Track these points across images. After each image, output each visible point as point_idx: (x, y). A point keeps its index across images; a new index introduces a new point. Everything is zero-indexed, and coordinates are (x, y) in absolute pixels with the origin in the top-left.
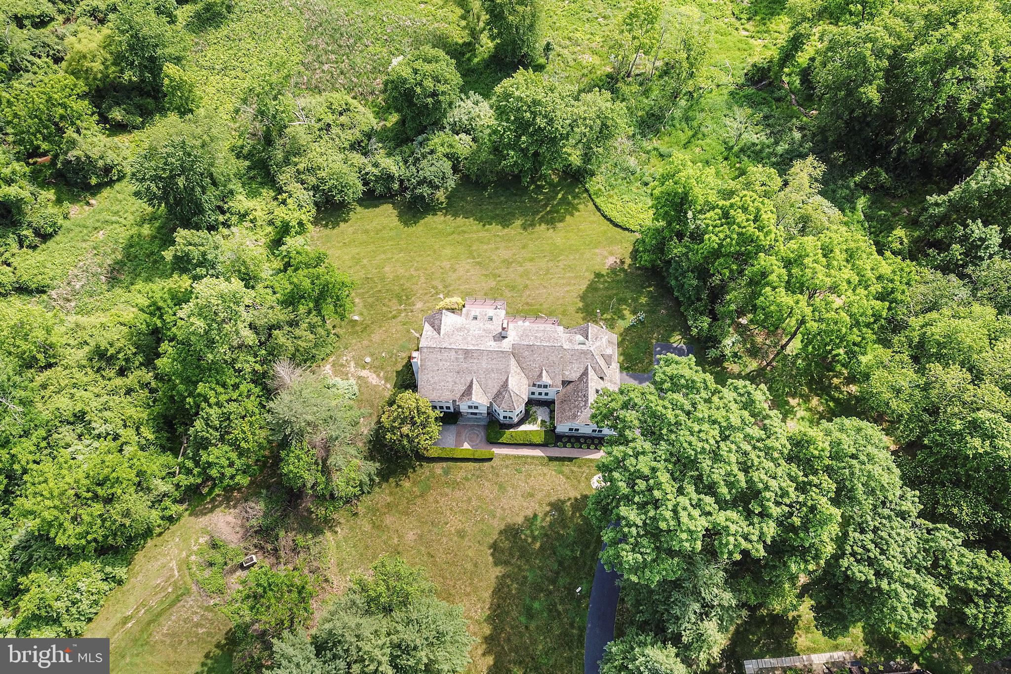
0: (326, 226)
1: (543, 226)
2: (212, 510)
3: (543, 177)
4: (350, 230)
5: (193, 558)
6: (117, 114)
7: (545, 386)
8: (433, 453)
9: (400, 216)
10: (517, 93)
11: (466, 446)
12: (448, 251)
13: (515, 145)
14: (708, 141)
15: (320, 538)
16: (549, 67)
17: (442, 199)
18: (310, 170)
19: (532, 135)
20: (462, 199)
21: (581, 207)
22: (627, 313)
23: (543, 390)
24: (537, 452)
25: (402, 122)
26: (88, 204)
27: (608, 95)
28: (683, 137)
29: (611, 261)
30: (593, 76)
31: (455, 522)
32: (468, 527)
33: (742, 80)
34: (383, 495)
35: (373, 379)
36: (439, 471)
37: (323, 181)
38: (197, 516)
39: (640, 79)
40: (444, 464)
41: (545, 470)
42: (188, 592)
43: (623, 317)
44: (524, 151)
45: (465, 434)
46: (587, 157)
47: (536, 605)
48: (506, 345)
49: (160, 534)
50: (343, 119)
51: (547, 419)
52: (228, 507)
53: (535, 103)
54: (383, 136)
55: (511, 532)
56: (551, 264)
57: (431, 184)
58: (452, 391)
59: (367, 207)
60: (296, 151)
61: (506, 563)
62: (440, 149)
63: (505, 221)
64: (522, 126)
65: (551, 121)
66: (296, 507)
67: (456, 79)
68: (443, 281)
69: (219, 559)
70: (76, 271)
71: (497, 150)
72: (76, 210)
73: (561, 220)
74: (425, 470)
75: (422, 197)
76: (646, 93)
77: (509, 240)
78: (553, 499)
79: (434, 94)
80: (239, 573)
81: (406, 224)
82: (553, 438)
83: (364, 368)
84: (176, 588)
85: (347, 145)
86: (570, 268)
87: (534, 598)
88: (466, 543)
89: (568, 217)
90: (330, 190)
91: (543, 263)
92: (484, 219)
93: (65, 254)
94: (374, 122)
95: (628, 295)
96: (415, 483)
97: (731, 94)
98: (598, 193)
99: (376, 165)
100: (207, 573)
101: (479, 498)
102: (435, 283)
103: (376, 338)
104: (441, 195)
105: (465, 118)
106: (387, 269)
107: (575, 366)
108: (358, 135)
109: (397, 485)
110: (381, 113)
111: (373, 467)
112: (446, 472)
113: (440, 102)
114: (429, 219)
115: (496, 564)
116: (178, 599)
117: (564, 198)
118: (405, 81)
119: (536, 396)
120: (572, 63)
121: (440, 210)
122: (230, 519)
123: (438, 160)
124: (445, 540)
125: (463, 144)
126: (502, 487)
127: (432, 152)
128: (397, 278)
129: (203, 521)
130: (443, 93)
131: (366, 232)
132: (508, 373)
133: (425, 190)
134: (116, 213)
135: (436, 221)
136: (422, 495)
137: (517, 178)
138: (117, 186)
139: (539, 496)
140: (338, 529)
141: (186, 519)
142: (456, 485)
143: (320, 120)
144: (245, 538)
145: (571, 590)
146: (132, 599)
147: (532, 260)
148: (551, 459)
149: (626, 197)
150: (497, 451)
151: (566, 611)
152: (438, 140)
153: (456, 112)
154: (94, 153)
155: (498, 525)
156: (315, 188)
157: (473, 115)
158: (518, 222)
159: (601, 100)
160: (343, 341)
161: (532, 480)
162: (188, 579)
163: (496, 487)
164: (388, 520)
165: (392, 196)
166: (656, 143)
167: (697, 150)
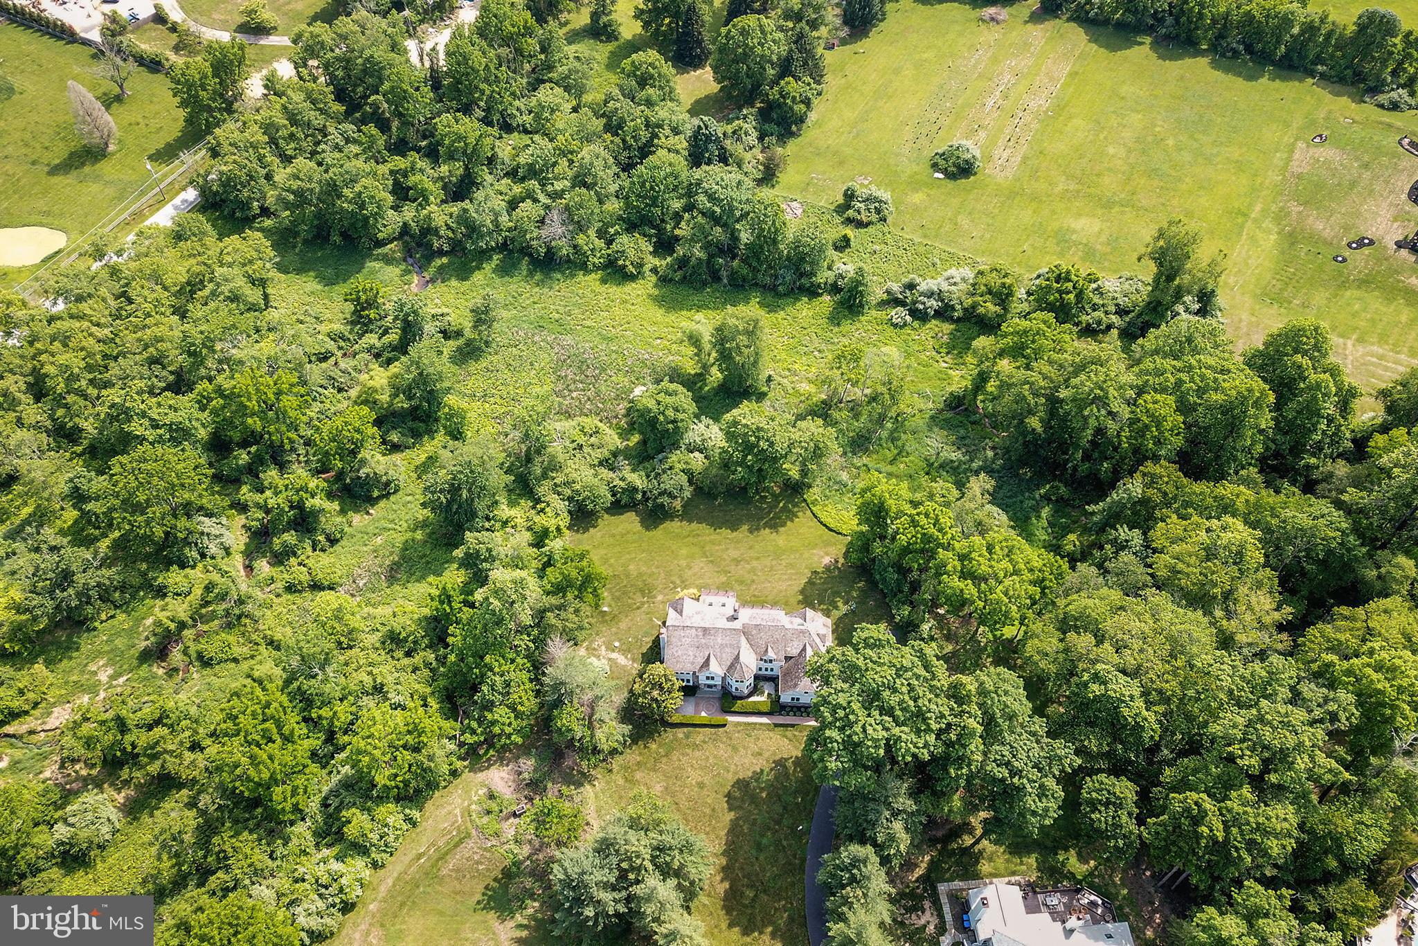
0: (578, 531)
1: (767, 530)
2: (488, 768)
3: (767, 489)
4: (599, 534)
5: (473, 807)
6: (394, 437)
7: (771, 661)
8: (675, 719)
9: (642, 522)
10: (744, 421)
11: (703, 714)
12: (684, 551)
13: (742, 463)
14: (911, 458)
15: (582, 789)
16: (771, 395)
17: (679, 507)
18: (567, 484)
19: (756, 455)
20: (697, 507)
21: (800, 514)
22: (840, 604)
23: (769, 665)
24: (765, 720)
25: (644, 442)
26: (368, 513)
27: (820, 422)
28: (890, 455)
29: (827, 560)
30: (810, 402)
31: (694, 776)
32: (707, 780)
33: (942, 406)
34: (632, 756)
35: (621, 660)
36: (681, 735)
37: (578, 493)
38: (475, 772)
39: (851, 405)
40: (686, 730)
41: (771, 734)
42: (468, 836)
43: (836, 608)
44: (750, 468)
45: (702, 704)
46: (804, 472)
47: (765, 841)
48: (737, 625)
49: (445, 787)
50: (593, 439)
51: (773, 692)
52: (502, 765)
53: (759, 429)
54: (627, 453)
55: (742, 784)
56: (774, 563)
57: (671, 495)
58: (693, 663)
59: (613, 515)
60: (553, 466)
61: (740, 807)
62: (678, 466)
63: (734, 527)
64: (748, 448)
65: (772, 444)
66: (560, 765)
67: (692, 408)
68: (680, 576)
69: (494, 807)
70: (360, 571)
71: (726, 465)
72: (357, 519)
73: (784, 525)
74: (669, 735)
75: (662, 505)
76: (856, 416)
77: (738, 542)
78: (777, 758)
79: (674, 422)
80: (512, 820)
81: (648, 529)
82: (778, 708)
83: (613, 651)
84: (459, 832)
85: (596, 462)
86: (791, 566)
87: (763, 836)
88: (705, 792)
89: (789, 523)
90: (584, 500)
91: (768, 562)
92: (716, 524)
93: (349, 557)
94: (618, 442)
95: (842, 588)
96: (660, 746)
97: (932, 417)
98: (815, 502)
99: (623, 479)
100: (485, 820)
101: (715, 757)
102: (673, 578)
103: (623, 625)
104: (678, 504)
105: (698, 440)
106: (631, 567)
107: (795, 643)
108: (607, 454)
109: (645, 747)
110: (624, 434)
111: (627, 729)
112: (687, 737)
113: (678, 428)
114: (667, 524)
115: (730, 809)
116: (461, 841)
117: (785, 506)
118: (650, 411)
119: (763, 672)
120: (791, 391)
121: (677, 516)
122: (504, 774)
123: (676, 474)
124: (687, 791)
125: (697, 461)
126: (735, 749)
127: (671, 468)
128: (640, 575)
129: (481, 776)
130: (682, 420)
131: (613, 536)
132: (739, 648)
133: (665, 500)
134: (392, 521)
135: (674, 526)
136: (666, 755)
137: (744, 490)
138: (392, 498)
139: (766, 755)
140: (596, 783)
141: (467, 775)
142: (696, 747)
143: (573, 441)
144: (517, 790)
145: (793, 829)
146: (424, 839)
147: (758, 558)
148: (776, 725)
149: (839, 506)
150: (731, 719)
151: (790, 845)
152: (676, 458)
153: (691, 434)
154: (380, 469)
155: (731, 778)
156: (570, 499)
157: (706, 437)
158: (745, 527)
159: (813, 427)
160: (595, 629)
161: (760, 743)
162: (469, 824)
163: (730, 749)
164: (638, 775)
165: (635, 505)
166: (865, 460)
167: (902, 466)
